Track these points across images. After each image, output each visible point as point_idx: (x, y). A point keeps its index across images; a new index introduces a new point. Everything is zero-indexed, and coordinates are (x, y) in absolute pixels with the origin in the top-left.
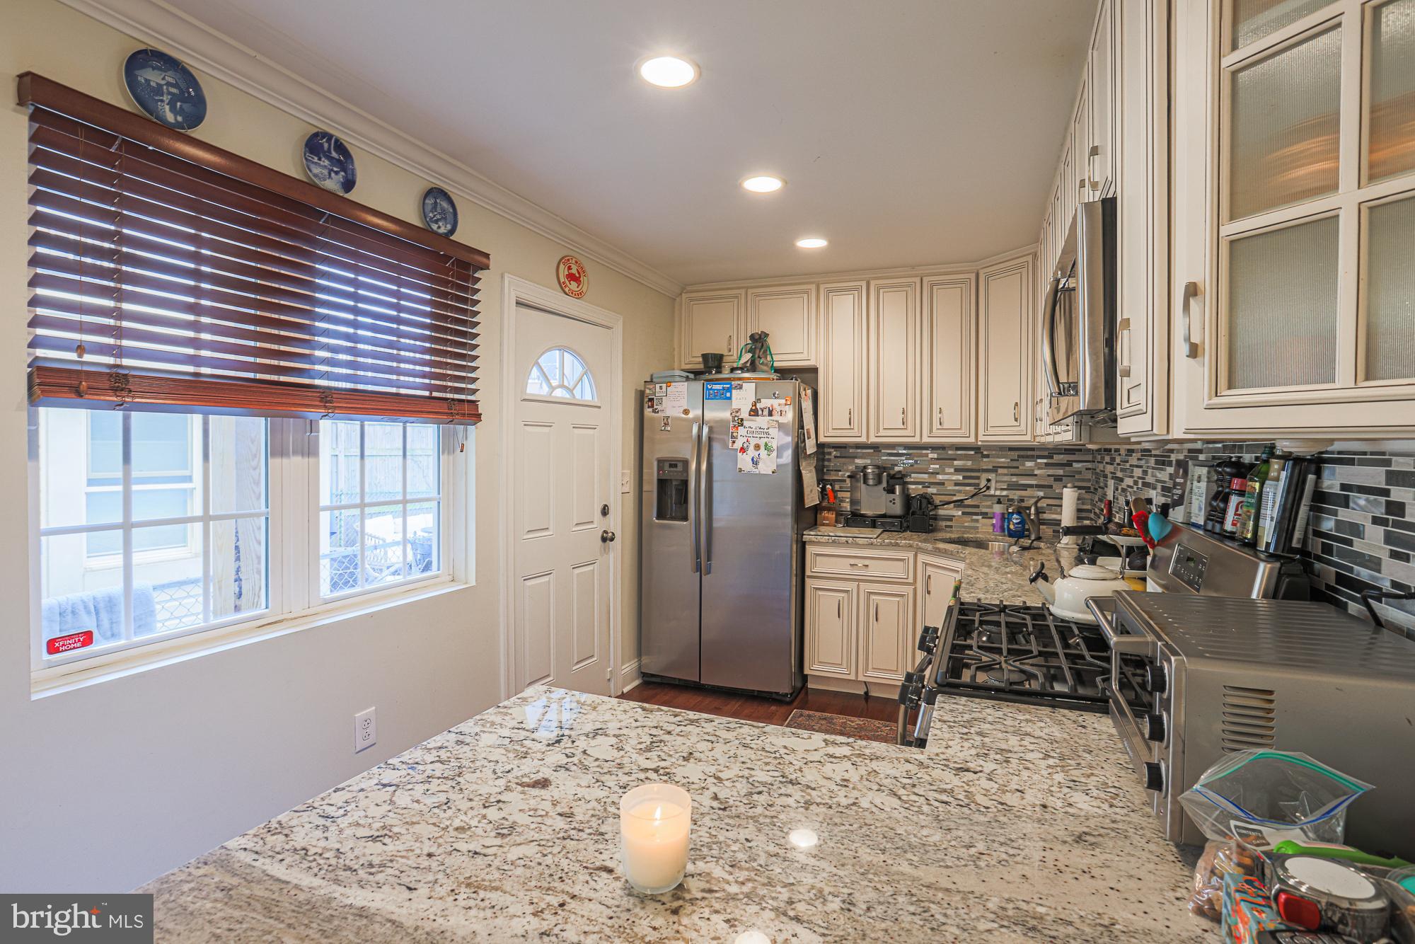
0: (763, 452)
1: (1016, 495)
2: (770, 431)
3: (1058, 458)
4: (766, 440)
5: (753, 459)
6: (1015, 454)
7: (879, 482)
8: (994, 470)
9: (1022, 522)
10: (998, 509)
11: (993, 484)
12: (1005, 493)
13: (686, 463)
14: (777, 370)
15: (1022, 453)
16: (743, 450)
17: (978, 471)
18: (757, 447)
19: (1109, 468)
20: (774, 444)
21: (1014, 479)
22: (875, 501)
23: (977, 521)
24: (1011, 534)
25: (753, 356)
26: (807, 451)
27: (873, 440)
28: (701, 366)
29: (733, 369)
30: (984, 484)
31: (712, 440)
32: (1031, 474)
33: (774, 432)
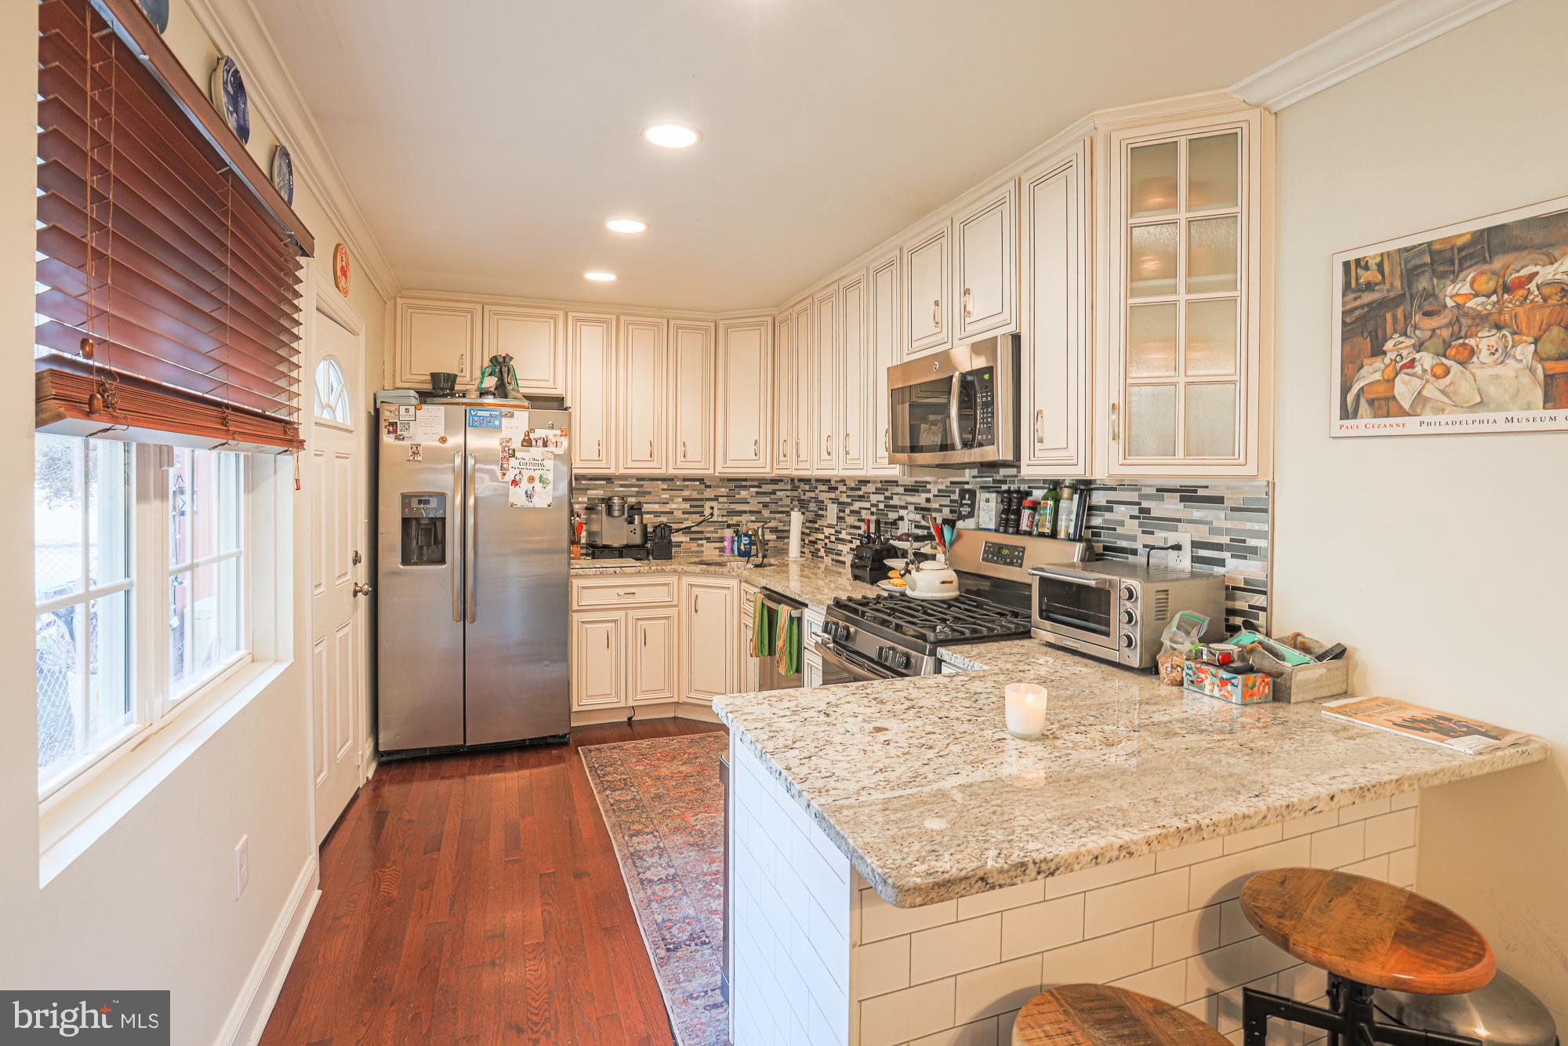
0: (537, 485)
1: (735, 520)
2: (544, 462)
3: (764, 488)
4: (541, 472)
5: (526, 493)
6: (733, 484)
7: (621, 513)
8: (716, 499)
9: (751, 543)
10: (728, 533)
11: (716, 512)
12: (725, 519)
13: (444, 497)
14: (527, 397)
15: (738, 483)
16: (515, 483)
17: (702, 500)
18: (531, 479)
20: (550, 476)
21: (732, 506)
22: (615, 532)
23: (702, 545)
24: (741, 554)
25: (501, 379)
26: (578, 483)
27: (622, 471)
28: (428, 387)
29: (483, 393)
30: (707, 512)
31: (477, 475)
32: (745, 502)
33: (549, 464)
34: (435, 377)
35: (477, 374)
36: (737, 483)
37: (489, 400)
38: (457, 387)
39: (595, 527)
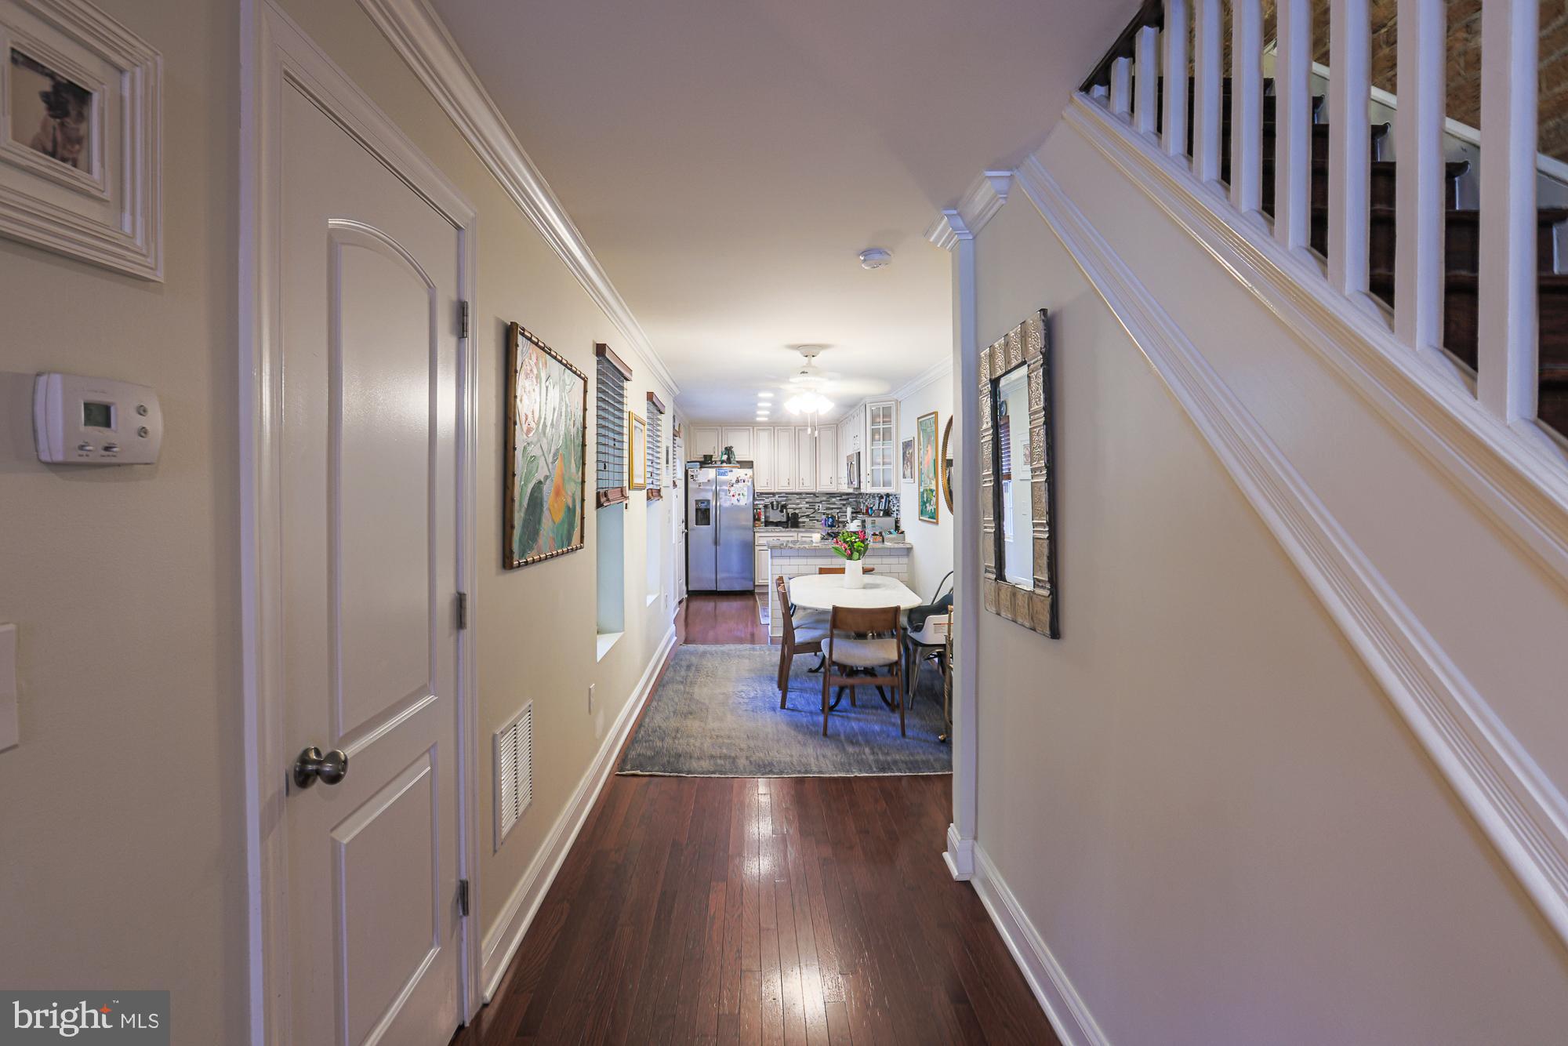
0: (741, 496)
1: (829, 512)
3: (844, 497)
4: (743, 492)
5: (738, 499)
6: (828, 496)
7: (778, 508)
8: (821, 502)
9: (833, 521)
10: (824, 517)
11: (821, 508)
12: (825, 511)
13: (708, 501)
14: (738, 462)
16: (733, 496)
17: (815, 503)
18: (739, 495)
19: (861, 500)
20: (746, 493)
21: (829, 506)
22: (776, 516)
23: (815, 523)
24: (829, 526)
25: (729, 456)
26: (757, 495)
27: (777, 491)
28: (703, 460)
29: (722, 462)
30: (817, 508)
31: (721, 493)
32: (835, 504)
33: (745, 489)
34: (705, 456)
35: (720, 454)
36: (832, 495)
37: (724, 465)
38: (713, 459)
39: (768, 514)
